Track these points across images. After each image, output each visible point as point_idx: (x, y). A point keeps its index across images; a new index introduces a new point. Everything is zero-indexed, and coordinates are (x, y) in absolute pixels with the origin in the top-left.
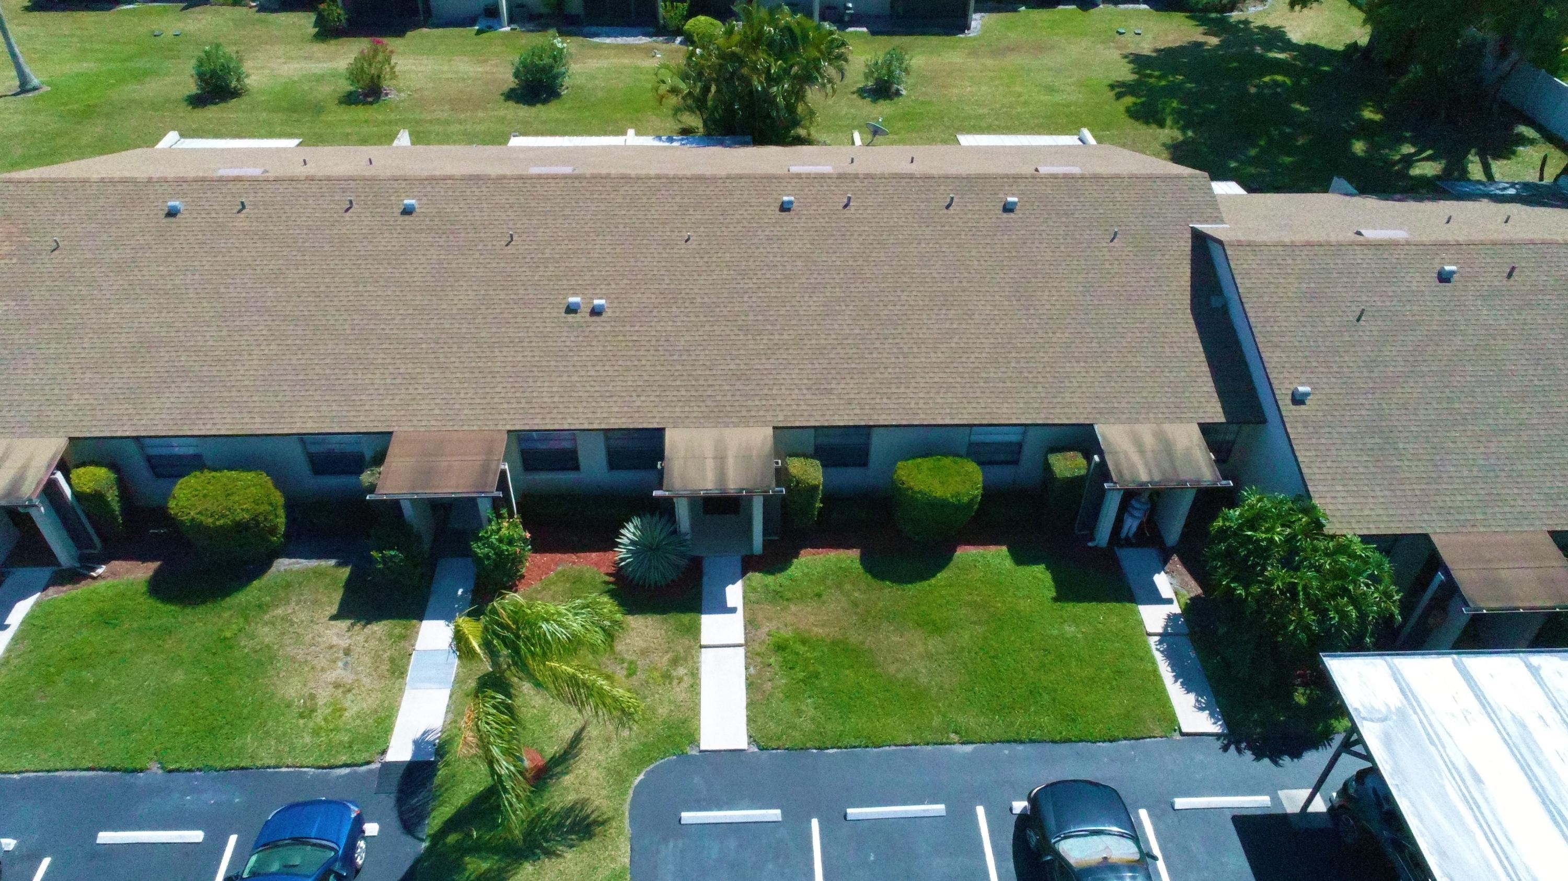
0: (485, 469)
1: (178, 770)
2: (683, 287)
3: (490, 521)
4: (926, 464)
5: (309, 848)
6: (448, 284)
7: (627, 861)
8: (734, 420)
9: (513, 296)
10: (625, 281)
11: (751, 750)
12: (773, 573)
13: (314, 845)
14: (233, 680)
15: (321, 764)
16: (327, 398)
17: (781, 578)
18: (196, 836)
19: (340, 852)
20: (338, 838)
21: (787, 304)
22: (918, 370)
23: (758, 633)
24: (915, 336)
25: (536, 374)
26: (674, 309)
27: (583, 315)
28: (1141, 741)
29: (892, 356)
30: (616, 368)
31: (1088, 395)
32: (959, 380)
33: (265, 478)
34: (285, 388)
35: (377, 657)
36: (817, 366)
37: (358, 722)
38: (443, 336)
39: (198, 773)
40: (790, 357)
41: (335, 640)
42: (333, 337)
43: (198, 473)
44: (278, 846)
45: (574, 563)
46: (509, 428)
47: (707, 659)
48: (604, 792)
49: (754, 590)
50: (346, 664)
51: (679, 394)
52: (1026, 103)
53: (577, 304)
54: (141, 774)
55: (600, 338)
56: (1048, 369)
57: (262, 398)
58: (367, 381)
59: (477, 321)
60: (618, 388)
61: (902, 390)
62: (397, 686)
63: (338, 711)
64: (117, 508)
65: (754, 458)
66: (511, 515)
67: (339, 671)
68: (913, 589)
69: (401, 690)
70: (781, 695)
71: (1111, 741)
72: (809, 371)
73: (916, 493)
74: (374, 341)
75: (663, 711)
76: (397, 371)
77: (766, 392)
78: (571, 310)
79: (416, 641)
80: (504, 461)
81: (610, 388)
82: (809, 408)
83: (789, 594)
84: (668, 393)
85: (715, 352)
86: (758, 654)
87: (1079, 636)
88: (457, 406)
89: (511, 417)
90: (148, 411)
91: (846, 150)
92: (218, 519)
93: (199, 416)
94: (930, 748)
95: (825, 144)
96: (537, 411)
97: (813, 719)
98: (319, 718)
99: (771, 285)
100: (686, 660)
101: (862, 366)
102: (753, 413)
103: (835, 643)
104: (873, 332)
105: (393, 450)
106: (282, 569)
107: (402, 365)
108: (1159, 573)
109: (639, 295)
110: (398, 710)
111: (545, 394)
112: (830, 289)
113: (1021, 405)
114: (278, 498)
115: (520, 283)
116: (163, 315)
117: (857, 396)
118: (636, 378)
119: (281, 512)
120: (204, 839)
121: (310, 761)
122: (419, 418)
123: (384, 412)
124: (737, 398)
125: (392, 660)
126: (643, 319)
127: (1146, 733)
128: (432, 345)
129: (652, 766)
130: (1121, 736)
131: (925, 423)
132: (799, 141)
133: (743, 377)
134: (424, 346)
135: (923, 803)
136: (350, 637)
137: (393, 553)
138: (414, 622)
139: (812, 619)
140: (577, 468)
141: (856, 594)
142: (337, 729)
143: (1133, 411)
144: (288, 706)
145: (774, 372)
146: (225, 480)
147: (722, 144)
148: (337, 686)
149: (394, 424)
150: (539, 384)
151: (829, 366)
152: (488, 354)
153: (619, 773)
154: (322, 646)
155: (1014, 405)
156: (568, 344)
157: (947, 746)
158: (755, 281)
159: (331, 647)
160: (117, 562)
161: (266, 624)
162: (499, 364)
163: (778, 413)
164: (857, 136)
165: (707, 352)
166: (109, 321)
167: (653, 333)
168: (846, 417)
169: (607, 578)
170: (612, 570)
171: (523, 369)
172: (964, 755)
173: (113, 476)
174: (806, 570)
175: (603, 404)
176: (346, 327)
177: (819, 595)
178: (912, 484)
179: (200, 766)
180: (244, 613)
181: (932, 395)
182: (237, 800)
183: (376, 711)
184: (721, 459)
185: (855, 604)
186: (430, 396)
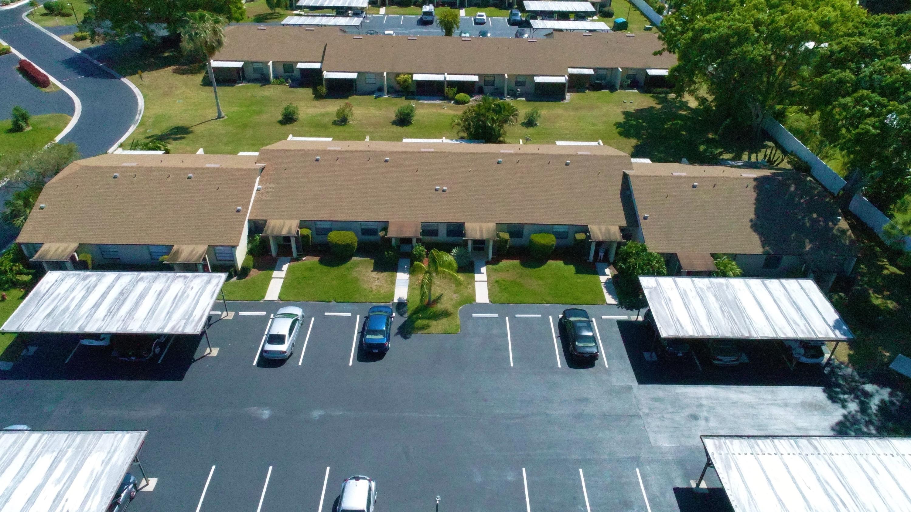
0: (415, 232)
1: (340, 302)
2: (469, 185)
3: (416, 245)
4: (539, 235)
7: (459, 322)
8: (484, 221)
9: (419, 186)
10: (452, 182)
11: (490, 303)
12: (494, 265)
14: (349, 284)
15: (377, 302)
17: (497, 266)
18: (349, 314)
22: (538, 209)
23: (491, 279)
24: (537, 200)
25: (428, 207)
26: (467, 191)
27: (440, 192)
28: (597, 305)
29: (530, 205)
30: (450, 206)
31: (587, 217)
32: (549, 212)
33: (352, 233)
34: (357, 209)
35: (386, 280)
36: (508, 207)
37: (385, 293)
38: (401, 196)
39: (345, 303)
40: (500, 205)
42: (369, 196)
43: (336, 231)
46: (421, 221)
47: (477, 284)
48: (452, 309)
49: (489, 269)
50: (378, 281)
51: (468, 214)
52: (583, 129)
53: (438, 189)
54: (330, 303)
55: (445, 198)
57: (351, 212)
58: (380, 208)
59: (410, 192)
60: (451, 212)
61: (533, 214)
62: (393, 287)
63: (379, 291)
64: (311, 241)
65: (490, 231)
66: (422, 245)
67: (377, 283)
68: (535, 270)
69: (395, 288)
70: (498, 292)
71: (587, 305)
72: (506, 209)
73: (536, 242)
74: (381, 197)
75: (466, 294)
76: (388, 205)
77: (493, 214)
79: (397, 277)
81: (449, 212)
82: (506, 218)
83: (499, 270)
84: (465, 213)
85: (479, 203)
86: (491, 283)
87: (581, 282)
88: (406, 215)
89: (422, 218)
90: (320, 214)
91: (517, 145)
93: (335, 216)
94: (538, 304)
95: (509, 143)
96: (429, 217)
97: (506, 298)
99: (495, 185)
100: (471, 284)
101: (522, 207)
102: (490, 219)
103: (512, 281)
104: (525, 198)
105: (390, 226)
106: (355, 259)
108: (606, 269)
109: (456, 187)
110: (394, 292)
111: (430, 213)
112: (512, 186)
113: (568, 220)
114: (356, 239)
115: (421, 182)
116: (320, 188)
117: (520, 216)
118: (456, 209)
119: (356, 243)
120: (351, 315)
121: (374, 301)
122: (397, 218)
123: (388, 216)
124: (485, 215)
125: (391, 281)
126: (458, 193)
127: (598, 303)
128: (397, 199)
129: (464, 306)
131: (540, 223)
132: (500, 142)
133: (487, 210)
135: (535, 314)
136: (378, 275)
137: (391, 253)
138: (395, 273)
139: (506, 276)
140: (438, 236)
141: (519, 271)
142: (379, 295)
143: (600, 222)
144: (366, 290)
145: (496, 209)
146: (343, 233)
147: (474, 142)
148: (377, 286)
149: (391, 219)
150: (429, 210)
151: (512, 207)
152: (414, 202)
153: (455, 306)
154: (371, 277)
155: (565, 219)
156: (436, 200)
157: (543, 304)
158: (490, 183)
159: (373, 277)
160: (309, 257)
161: (354, 272)
162: (417, 204)
163: (498, 219)
164: (521, 141)
165: (476, 203)
167: (461, 197)
168: (517, 221)
171: (424, 206)
172: (547, 306)
173: (311, 231)
174: (504, 265)
175: (447, 216)
176: (372, 193)
177: (508, 270)
178: (536, 240)
179: (345, 301)
181: (542, 216)
182: (357, 308)
184: (481, 231)
185: (518, 273)
186: (398, 212)
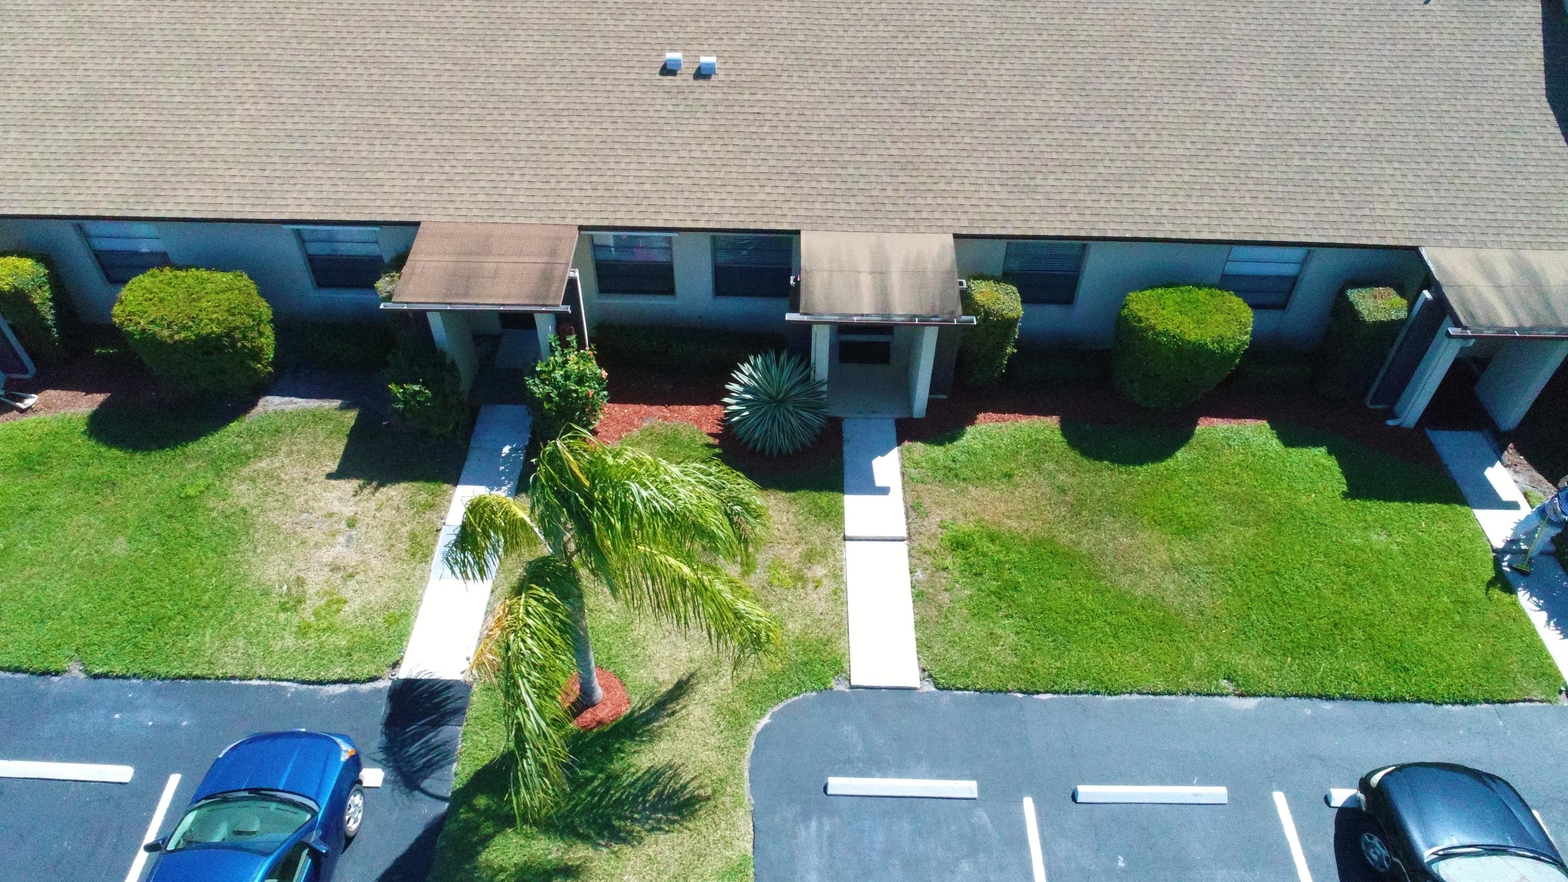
0: (547, 277)
1: (106, 676)
2: (823, 45)
3: (552, 351)
5: (273, 806)
6: (501, 33)
7: (749, 847)
8: (897, 222)
9: (588, 51)
10: (743, 36)
11: (926, 689)
12: (941, 444)
13: (282, 801)
14: (193, 554)
15: (307, 677)
16: (331, 174)
17: (954, 449)
18: (123, 773)
19: (320, 816)
20: (318, 794)
21: (969, 72)
22: (1159, 165)
23: (925, 523)
24: (1152, 118)
25: (620, 152)
26: (811, 74)
27: (685, 79)
28: (1511, 705)
29: (1119, 145)
30: (730, 148)
31: (1407, 207)
32: (1218, 180)
33: (245, 281)
34: (275, 160)
35: (393, 532)
36: (1014, 154)
37: (361, 620)
38: (494, 99)
39: (134, 681)
40: (975, 141)
41: (336, 507)
42: (343, 96)
43: (156, 271)
44: (225, 800)
45: (666, 418)
46: (581, 222)
47: (854, 555)
48: (713, 741)
49: (917, 465)
50: (350, 539)
51: (819, 185)
53: (677, 63)
54: (56, 679)
55: (709, 109)
56: (1347, 170)
57: (244, 172)
58: (386, 155)
59: (539, 81)
60: (734, 175)
61: (1138, 191)
62: (418, 573)
63: (335, 603)
64: (50, 317)
65: (929, 274)
66: (581, 345)
67: (339, 549)
68: (1144, 472)
69: (424, 579)
70: (965, 611)
71: (1463, 703)
72: (1002, 161)
73: (1158, 334)
74: (399, 103)
75: (794, 627)
76: (428, 143)
77: (942, 186)
78: (668, 70)
79: (447, 512)
80: (573, 267)
81: (722, 175)
82: (1005, 211)
83: (966, 473)
84: (803, 184)
85: (869, 132)
86: (927, 553)
87: (1395, 547)
88: (509, 191)
89: (584, 207)
90: (88, 183)
92: (178, 333)
93: (158, 192)
94: (1191, 699)
96: (621, 201)
97: (1015, 650)
98: (307, 613)
99: (946, 47)
100: (824, 556)
101: (1078, 156)
102: (924, 215)
103: (1038, 543)
104: (1092, 112)
105: (419, 245)
106: (270, 409)
107: (435, 136)
108: (1492, 464)
109: (762, 54)
110: (418, 608)
111: (631, 179)
112: (1028, 55)
113: (1312, 218)
114: (265, 310)
115: (597, 34)
116: (117, 61)
117: (1074, 197)
118: (759, 162)
119: (268, 330)
120: (133, 779)
121: (291, 672)
122: (458, 205)
123: (409, 196)
124: (901, 194)
125: (413, 537)
126: (768, 85)
127: (1517, 694)
128: (477, 111)
129: (781, 705)
130: (1480, 697)
131: (1174, 236)
133: (910, 166)
134: (466, 111)
135: (1190, 783)
136: (356, 504)
137: (417, 388)
138: (446, 486)
139: (1002, 507)
140: (670, 290)
141: (1062, 477)
142: (332, 629)
143: (1476, 230)
144: (266, 593)
145: (953, 160)
146: (190, 281)
148: (335, 569)
149: (422, 212)
150: (623, 166)
151: (1031, 155)
152: (553, 125)
153: (734, 713)
154: (319, 513)
155: (1301, 217)
156: (663, 114)
157: (1217, 698)
158: (923, 40)
159: (331, 515)
160: (52, 392)
161: (243, 480)
162: (568, 138)
163: (959, 215)
165: (857, 131)
166: (46, 66)
167: (782, 104)
168: (1058, 225)
169: (711, 440)
170: (717, 429)
171: (602, 146)
172: (1245, 716)
173: (42, 270)
174: (989, 442)
175: (711, 195)
176: (361, 83)
177: (1009, 476)
178: (1153, 321)
179: (138, 671)
180: (216, 465)
181: (1181, 199)
182: (185, 723)
183: (387, 607)
184: (881, 273)
185: (1063, 491)
186: (473, 177)
